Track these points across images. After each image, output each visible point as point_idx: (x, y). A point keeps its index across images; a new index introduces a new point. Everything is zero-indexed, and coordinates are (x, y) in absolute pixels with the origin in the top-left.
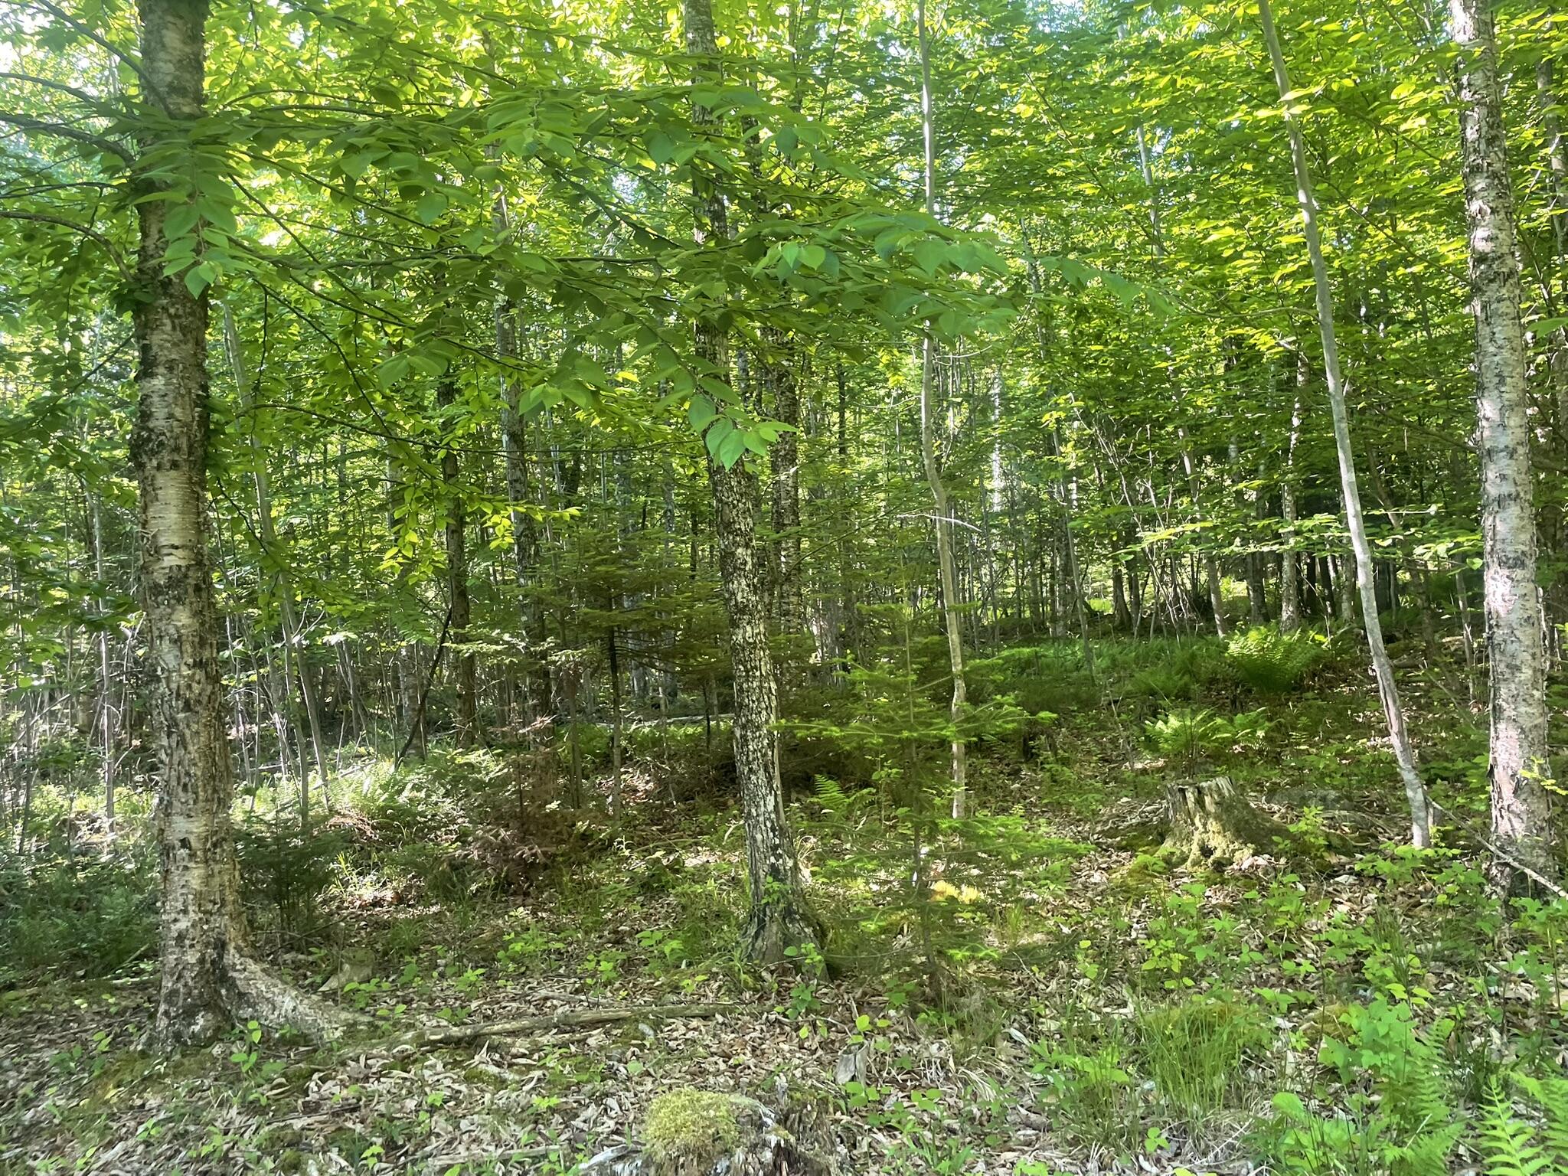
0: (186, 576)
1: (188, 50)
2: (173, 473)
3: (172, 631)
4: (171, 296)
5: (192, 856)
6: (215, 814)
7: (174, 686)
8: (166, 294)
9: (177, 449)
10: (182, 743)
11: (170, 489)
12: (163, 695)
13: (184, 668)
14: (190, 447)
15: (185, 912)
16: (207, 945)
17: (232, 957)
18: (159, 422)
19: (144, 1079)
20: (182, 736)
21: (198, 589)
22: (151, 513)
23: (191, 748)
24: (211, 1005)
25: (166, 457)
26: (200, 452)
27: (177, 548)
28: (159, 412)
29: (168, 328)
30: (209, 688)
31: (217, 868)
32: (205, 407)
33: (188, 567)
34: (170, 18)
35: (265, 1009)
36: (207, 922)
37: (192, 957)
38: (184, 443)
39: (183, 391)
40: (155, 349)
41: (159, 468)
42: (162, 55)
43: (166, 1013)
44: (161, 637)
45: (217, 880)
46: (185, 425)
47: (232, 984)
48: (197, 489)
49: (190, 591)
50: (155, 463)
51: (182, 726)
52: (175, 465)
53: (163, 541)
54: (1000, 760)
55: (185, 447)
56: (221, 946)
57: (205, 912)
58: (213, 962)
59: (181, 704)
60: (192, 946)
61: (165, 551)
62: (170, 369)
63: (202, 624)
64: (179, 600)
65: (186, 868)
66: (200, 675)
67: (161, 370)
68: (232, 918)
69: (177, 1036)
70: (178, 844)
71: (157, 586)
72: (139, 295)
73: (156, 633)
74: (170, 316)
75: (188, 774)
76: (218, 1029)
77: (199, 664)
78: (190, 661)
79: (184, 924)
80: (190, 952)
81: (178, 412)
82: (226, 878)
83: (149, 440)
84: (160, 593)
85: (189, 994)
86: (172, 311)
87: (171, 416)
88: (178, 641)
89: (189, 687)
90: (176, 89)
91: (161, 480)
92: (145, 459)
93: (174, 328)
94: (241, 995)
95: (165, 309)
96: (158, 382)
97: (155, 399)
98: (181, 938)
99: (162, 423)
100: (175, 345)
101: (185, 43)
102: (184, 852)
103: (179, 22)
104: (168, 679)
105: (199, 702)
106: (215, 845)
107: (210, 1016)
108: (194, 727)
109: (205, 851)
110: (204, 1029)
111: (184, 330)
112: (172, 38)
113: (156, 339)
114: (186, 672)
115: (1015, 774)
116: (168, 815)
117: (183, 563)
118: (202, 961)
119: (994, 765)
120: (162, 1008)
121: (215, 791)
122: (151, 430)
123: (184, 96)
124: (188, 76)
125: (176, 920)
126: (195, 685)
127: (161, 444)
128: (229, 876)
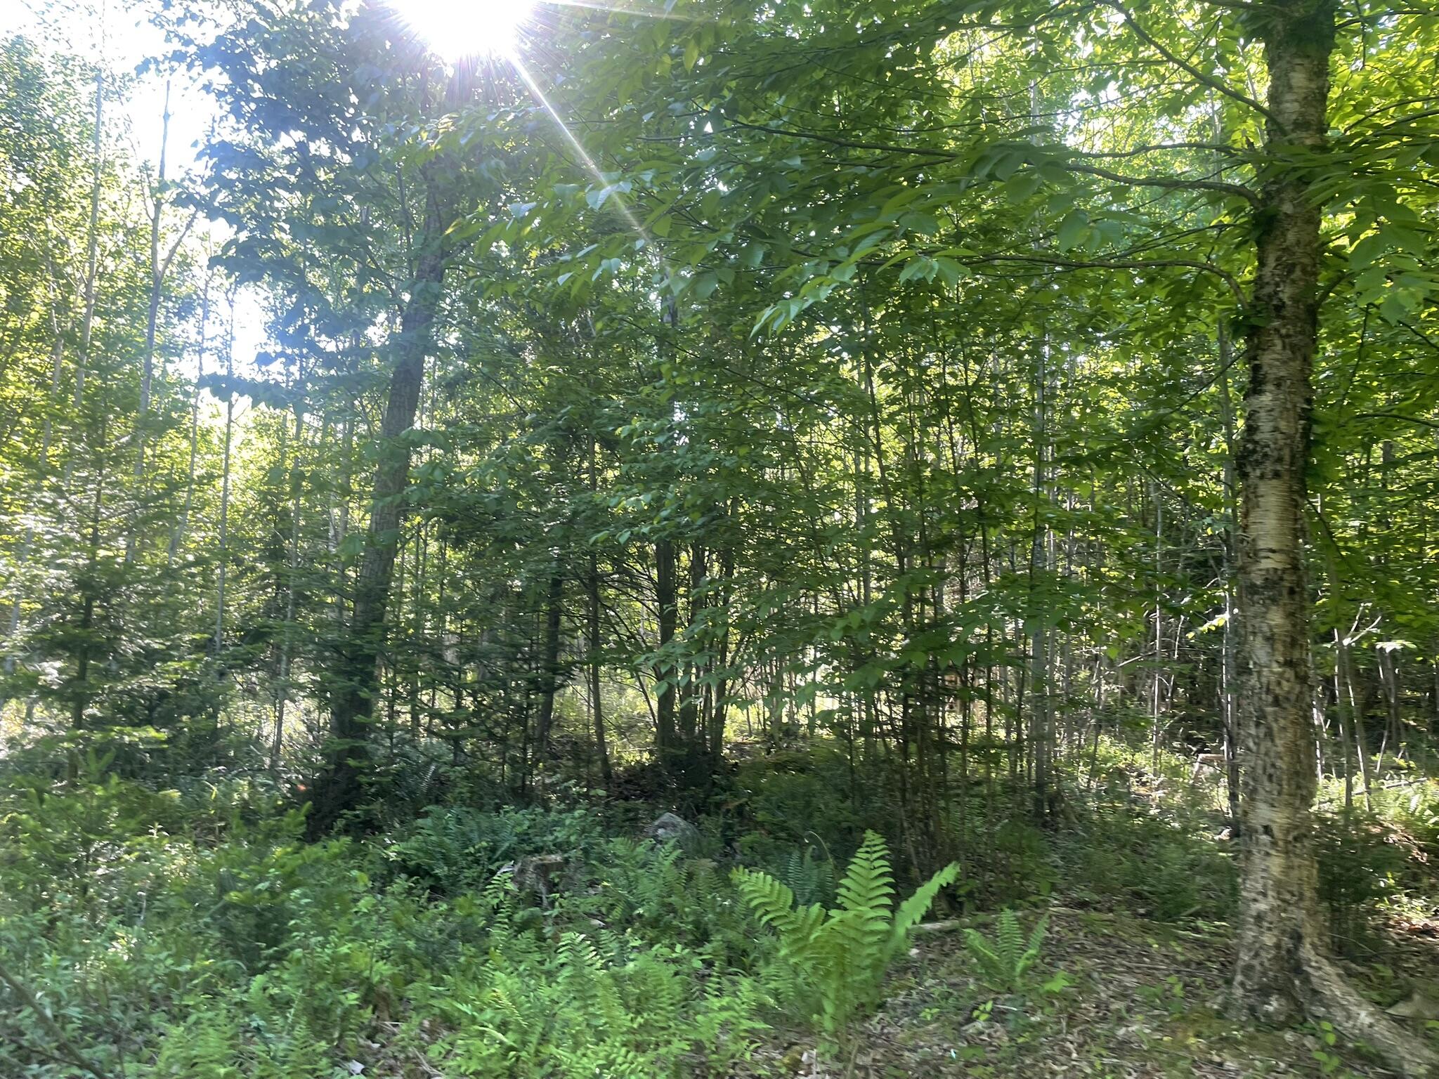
0: (1281, 579)
1: (1313, 86)
2: (1275, 482)
3: (1265, 629)
4: (1284, 318)
5: (1274, 844)
6: (1297, 810)
7: (1264, 680)
8: (1279, 317)
9: (1280, 460)
10: (1270, 735)
11: (1271, 496)
12: (1253, 688)
13: (1275, 665)
14: (1293, 457)
15: (1265, 895)
16: (1283, 932)
17: (1307, 951)
18: (1264, 435)
19: (1222, 1039)
20: (1270, 728)
21: (1292, 592)
22: (1251, 519)
23: (1278, 742)
24: (1285, 991)
25: (1269, 467)
26: (1301, 462)
27: (1273, 551)
28: (1265, 426)
29: (1279, 347)
30: (1297, 689)
31: (1297, 861)
32: (1308, 419)
33: (1284, 570)
34: (1298, 61)
35: (1339, 1015)
36: (1285, 911)
37: (1269, 939)
38: (1286, 453)
39: (1289, 406)
40: (1265, 369)
41: (1262, 477)
42: (1288, 97)
43: (1242, 984)
44: (1254, 634)
45: (1295, 873)
46: (1288, 436)
47: (1306, 979)
48: (1296, 497)
49: (1285, 592)
50: (1258, 473)
51: (1270, 718)
52: (1277, 475)
53: (1262, 544)
55: (1287, 458)
56: (1298, 938)
57: (1284, 901)
58: (1289, 951)
59: (1270, 699)
60: (1269, 929)
61: (1263, 554)
62: (1278, 386)
63: (1294, 626)
64: (1274, 601)
65: (1268, 854)
66: (1290, 673)
67: (1270, 387)
68: (1309, 914)
69: (1252, 1010)
70: (1261, 829)
71: (1253, 585)
72: (1254, 321)
73: (1250, 629)
74: (1281, 336)
75: (1273, 765)
76: (1290, 1017)
77: (1289, 663)
78: (1281, 659)
79: (1262, 906)
80: (1268, 934)
81: (1283, 425)
82: (1305, 873)
83: (1254, 451)
84: (1256, 593)
85: (1264, 974)
86: (1283, 331)
87: (1276, 429)
88: (1270, 639)
89: (1279, 684)
90: (1301, 124)
91: (1263, 488)
92: (1249, 469)
93: (1284, 348)
94: (1315, 992)
95: (1277, 330)
96: (1266, 399)
97: (1263, 414)
98: (1259, 918)
99: (1268, 436)
100: (1284, 363)
101: (1310, 80)
102: (1265, 838)
103: (1306, 62)
104: (1259, 673)
105: (1287, 699)
106: (1296, 839)
107: (1283, 1002)
108: (1282, 722)
109: (1287, 842)
110: (1277, 1012)
111: (1294, 348)
112: (1299, 79)
113: (1267, 359)
114: (1277, 669)
116: (1253, 800)
117: (1279, 566)
118: (1278, 946)
120: (1239, 978)
121: (1299, 787)
122: (1256, 443)
123: (1307, 129)
124: (1312, 110)
125: (1255, 900)
126: (1284, 683)
127: (1266, 455)
128: (1308, 874)
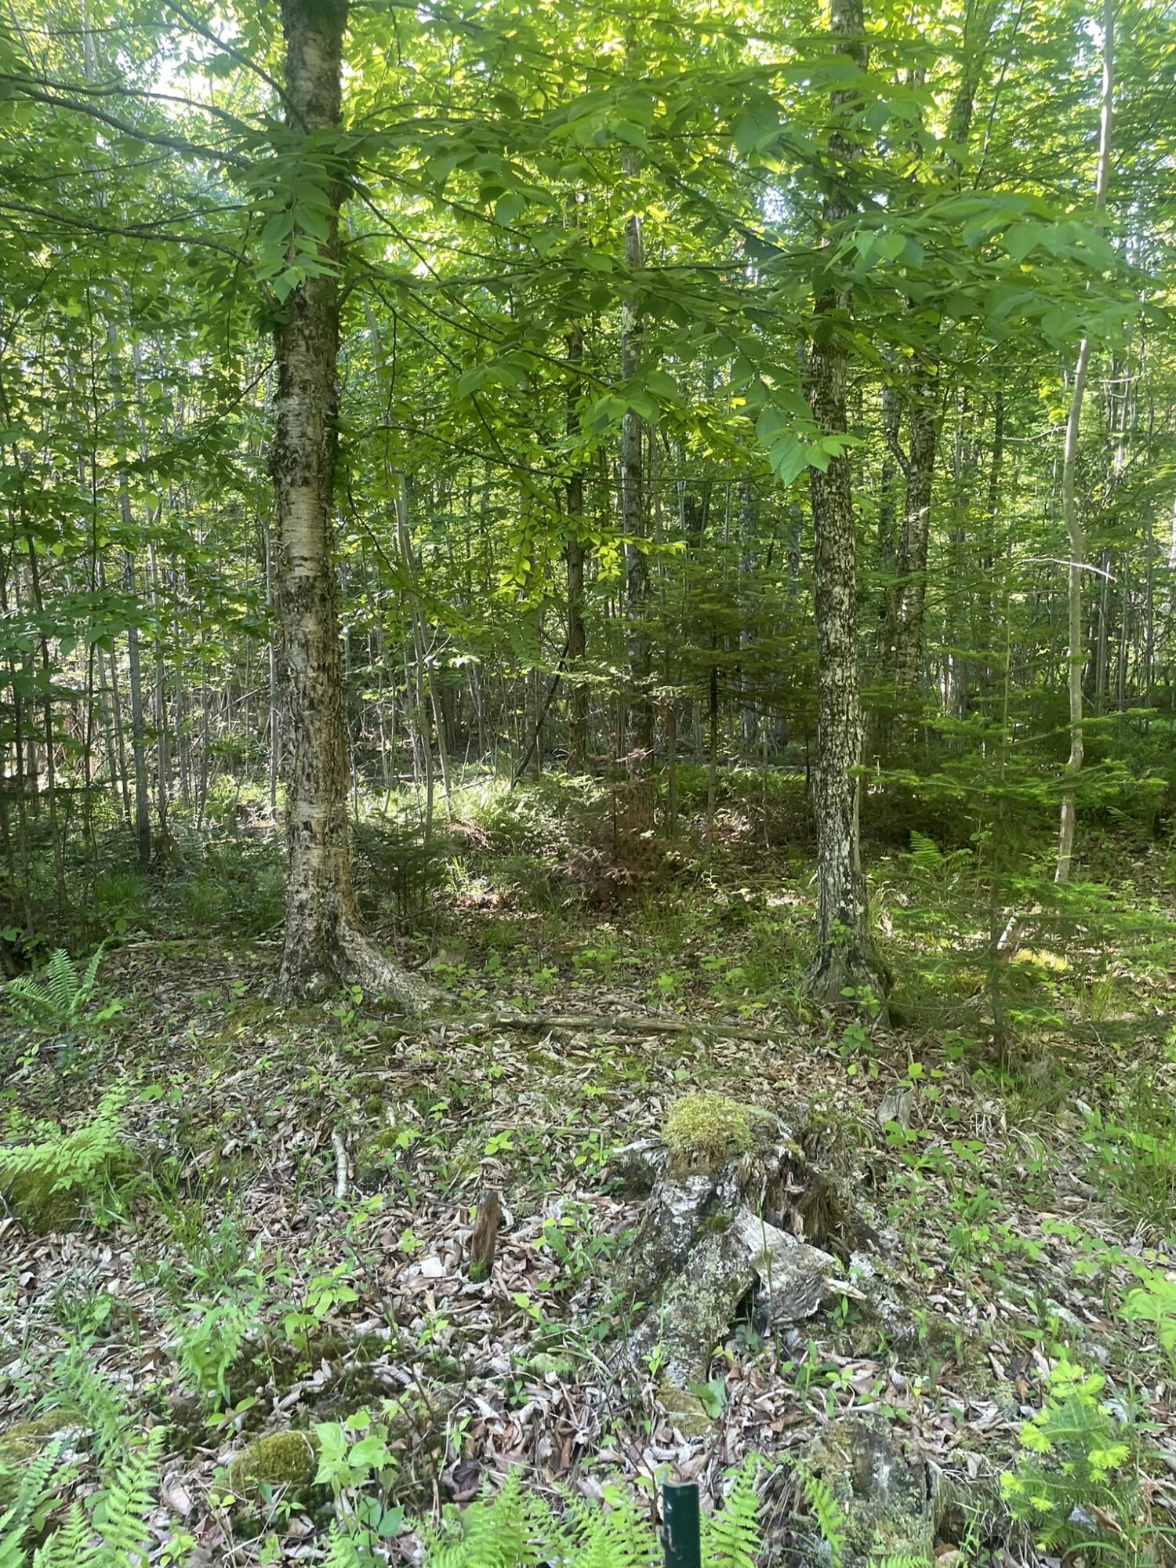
0: (313, 586)
1: (326, 66)
2: (304, 489)
3: (301, 636)
4: (306, 317)
5: (313, 837)
6: (332, 804)
7: (301, 686)
8: (302, 316)
9: (308, 467)
10: (307, 737)
11: (302, 503)
12: (292, 693)
13: (310, 670)
14: (320, 464)
15: (306, 885)
16: (323, 916)
17: (343, 929)
18: (293, 441)
19: (266, 1022)
20: (308, 731)
21: (323, 599)
22: (285, 527)
23: (314, 743)
24: (324, 967)
25: (299, 473)
26: (328, 469)
27: (306, 559)
28: (294, 431)
29: (303, 349)
30: (331, 691)
31: (333, 850)
32: (333, 426)
33: (315, 578)
34: (311, 35)
35: (368, 977)
36: (324, 896)
37: (310, 925)
38: (314, 459)
39: (314, 411)
40: (291, 369)
41: (292, 484)
42: (303, 73)
43: (288, 969)
44: (291, 641)
45: (332, 861)
46: (318, 444)
47: (342, 952)
48: (324, 505)
49: (316, 600)
50: (289, 479)
51: (307, 722)
52: (306, 482)
53: (295, 552)
54: (1126, 836)
55: (315, 465)
56: (335, 918)
57: (322, 888)
58: (327, 931)
59: (306, 703)
60: (310, 915)
61: (297, 562)
62: (304, 389)
63: (326, 632)
64: (307, 608)
65: (308, 848)
66: (323, 678)
67: (296, 390)
68: (345, 897)
69: (296, 990)
70: (301, 826)
71: (289, 593)
72: (277, 317)
73: (288, 637)
74: (305, 337)
75: (311, 765)
76: (328, 990)
77: (322, 668)
78: (315, 664)
79: (304, 896)
80: (309, 920)
81: (310, 430)
82: (341, 860)
83: (285, 457)
84: (292, 601)
85: (307, 956)
86: (307, 332)
87: (303, 435)
88: (305, 645)
89: (314, 687)
90: (315, 107)
91: (294, 496)
92: (281, 475)
93: (308, 350)
94: (349, 962)
95: (300, 330)
96: (293, 402)
97: (291, 418)
98: (302, 906)
99: (296, 441)
100: (309, 366)
101: (324, 60)
102: (306, 834)
103: (319, 38)
104: (296, 679)
105: (322, 702)
106: (332, 831)
107: (323, 977)
108: (317, 724)
109: (324, 835)
110: (317, 987)
111: (317, 351)
112: (312, 55)
113: (293, 359)
114: (312, 674)
115: (1140, 852)
116: (294, 800)
117: (311, 574)
118: (318, 929)
119: (1118, 840)
120: (285, 965)
121: (333, 783)
122: (286, 448)
123: (322, 114)
124: (325, 94)
125: (298, 892)
126: (318, 687)
127: (295, 461)
128: (344, 856)
